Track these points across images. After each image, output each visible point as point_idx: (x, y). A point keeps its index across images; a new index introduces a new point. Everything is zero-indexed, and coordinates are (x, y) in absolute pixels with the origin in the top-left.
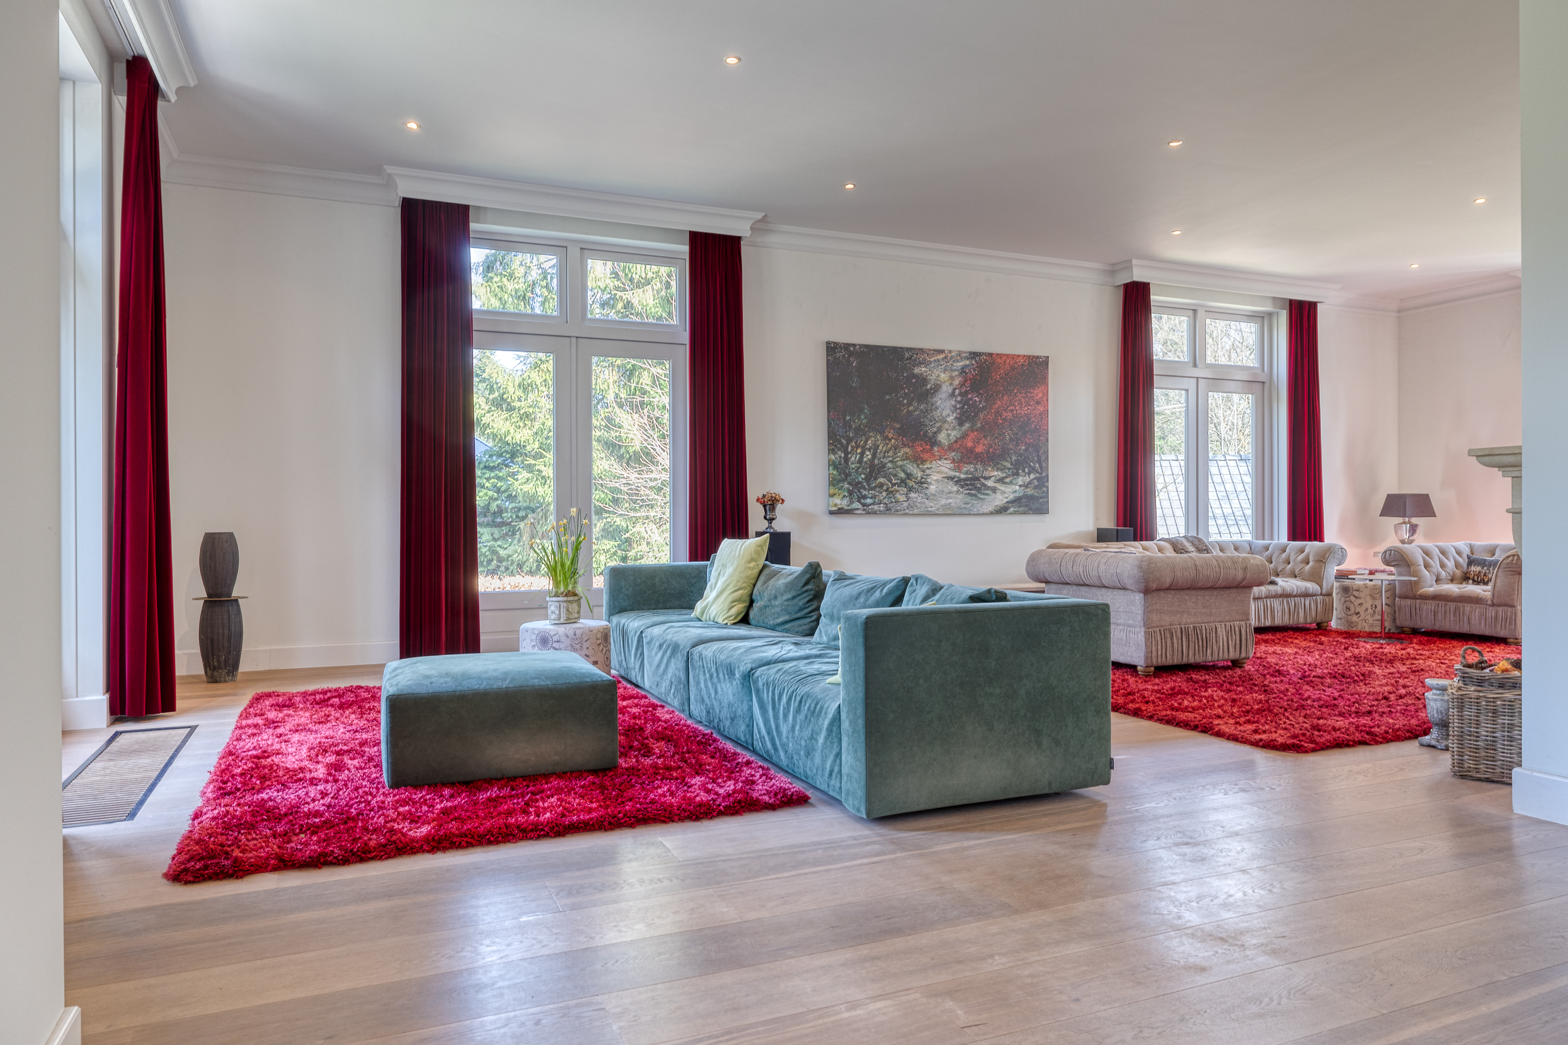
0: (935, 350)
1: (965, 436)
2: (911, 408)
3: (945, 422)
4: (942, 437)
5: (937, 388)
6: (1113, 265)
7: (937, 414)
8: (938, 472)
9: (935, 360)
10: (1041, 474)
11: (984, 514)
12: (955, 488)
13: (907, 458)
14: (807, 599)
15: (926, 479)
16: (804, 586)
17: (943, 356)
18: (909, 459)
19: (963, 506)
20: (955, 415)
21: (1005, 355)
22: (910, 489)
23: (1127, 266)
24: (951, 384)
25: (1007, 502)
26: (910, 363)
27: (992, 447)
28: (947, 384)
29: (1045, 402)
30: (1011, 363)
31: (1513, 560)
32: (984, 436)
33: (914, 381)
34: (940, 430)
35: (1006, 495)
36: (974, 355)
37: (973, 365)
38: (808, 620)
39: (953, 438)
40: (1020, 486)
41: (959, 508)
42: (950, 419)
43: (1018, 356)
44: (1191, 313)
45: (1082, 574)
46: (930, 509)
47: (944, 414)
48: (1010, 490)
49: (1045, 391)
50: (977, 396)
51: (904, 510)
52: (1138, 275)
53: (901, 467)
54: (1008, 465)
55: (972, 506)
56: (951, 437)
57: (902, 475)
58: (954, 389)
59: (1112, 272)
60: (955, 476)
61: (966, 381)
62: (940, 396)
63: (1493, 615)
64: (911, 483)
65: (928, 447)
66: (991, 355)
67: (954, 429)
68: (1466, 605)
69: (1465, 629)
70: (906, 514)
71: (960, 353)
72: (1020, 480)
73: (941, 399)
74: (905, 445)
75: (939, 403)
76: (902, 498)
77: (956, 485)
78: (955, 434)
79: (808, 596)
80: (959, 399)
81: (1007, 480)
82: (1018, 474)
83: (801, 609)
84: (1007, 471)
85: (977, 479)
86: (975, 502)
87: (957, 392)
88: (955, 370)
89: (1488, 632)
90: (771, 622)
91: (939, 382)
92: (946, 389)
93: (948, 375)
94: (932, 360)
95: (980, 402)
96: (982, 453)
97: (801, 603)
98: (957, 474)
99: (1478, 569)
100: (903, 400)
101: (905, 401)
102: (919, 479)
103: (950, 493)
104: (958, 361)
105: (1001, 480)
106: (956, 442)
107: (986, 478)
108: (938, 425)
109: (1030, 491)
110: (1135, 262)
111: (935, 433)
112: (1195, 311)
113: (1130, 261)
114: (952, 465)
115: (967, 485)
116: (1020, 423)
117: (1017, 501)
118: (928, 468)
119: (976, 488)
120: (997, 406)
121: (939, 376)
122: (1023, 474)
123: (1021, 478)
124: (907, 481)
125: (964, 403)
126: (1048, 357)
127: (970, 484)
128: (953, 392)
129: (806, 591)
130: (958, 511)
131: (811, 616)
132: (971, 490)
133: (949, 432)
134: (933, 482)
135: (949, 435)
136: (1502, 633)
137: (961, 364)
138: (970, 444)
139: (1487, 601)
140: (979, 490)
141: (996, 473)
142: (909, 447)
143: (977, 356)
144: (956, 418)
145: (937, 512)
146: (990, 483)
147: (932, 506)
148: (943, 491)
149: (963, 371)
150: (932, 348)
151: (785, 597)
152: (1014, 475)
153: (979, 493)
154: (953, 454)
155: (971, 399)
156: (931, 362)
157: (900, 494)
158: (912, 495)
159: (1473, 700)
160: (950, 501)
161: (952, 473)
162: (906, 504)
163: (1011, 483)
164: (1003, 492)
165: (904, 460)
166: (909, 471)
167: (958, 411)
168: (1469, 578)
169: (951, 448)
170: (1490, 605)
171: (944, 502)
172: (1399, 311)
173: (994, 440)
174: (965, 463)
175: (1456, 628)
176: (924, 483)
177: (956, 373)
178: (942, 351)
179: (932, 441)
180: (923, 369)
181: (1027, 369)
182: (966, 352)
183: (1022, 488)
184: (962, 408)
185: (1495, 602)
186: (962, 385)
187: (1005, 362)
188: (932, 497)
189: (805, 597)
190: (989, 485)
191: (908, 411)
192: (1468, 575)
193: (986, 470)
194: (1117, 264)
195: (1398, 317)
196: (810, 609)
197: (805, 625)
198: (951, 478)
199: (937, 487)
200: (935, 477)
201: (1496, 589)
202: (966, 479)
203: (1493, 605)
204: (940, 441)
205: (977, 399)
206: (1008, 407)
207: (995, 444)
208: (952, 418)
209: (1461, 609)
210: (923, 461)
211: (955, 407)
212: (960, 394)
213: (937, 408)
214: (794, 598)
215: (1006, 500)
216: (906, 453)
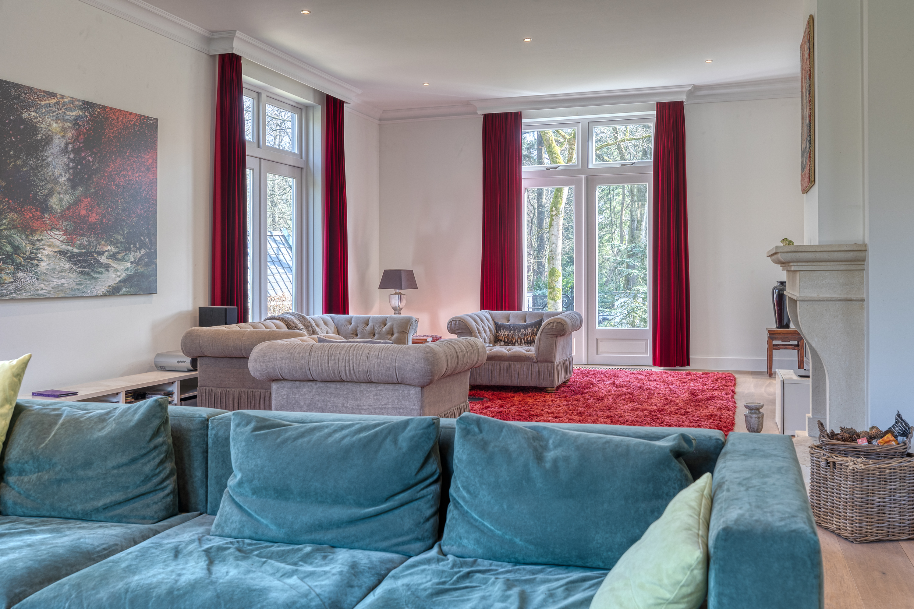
0: (46, 92)
1: (77, 202)
2: (19, 162)
3: (57, 183)
4: (54, 202)
5: (48, 140)
6: (213, 32)
7: (48, 172)
8: (49, 246)
9: (45, 105)
10: (150, 249)
11: (97, 296)
12: (68, 266)
13: (14, 227)
14: (157, 460)
15: (36, 254)
16: (151, 440)
17: (54, 101)
18: (16, 228)
19: (76, 287)
20: (67, 175)
21: (118, 110)
22: (18, 267)
23: (230, 36)
24: (64, 137)
25: (120, 281)
26: (17, 104)
27: (105, 217)
28: (60, 136)
29: (155, 169)
30: (124, 120)
31: (553, 326)
32: (98, 204)
33: (22, 127)
34: (51, 193)
35: (119, 273)
36: (87, 105)
37: (86, 116)
38: (161, 494)
39: (65, 204)
40: (132, 263)
41: (72, 289)
42: (63, 179)
43: (131, 114)
44: (255, 95)
45: (343, 369)
46: (41, 292)
47: (56, 174)
48: (122, 267)
49: (155, 157)
50: (90, 155)
51: (11, 294)
52: (238, 48)
53: (7, 237)
54: (120, 238)
55: (85, 287)
56: (64, 203)
57: (9, 249)
58: (67, 144)
59: (209, 40)
60: (68, 251)
61: (79, 135)
62: (52, 150)
63: (537, 370)
64: (19, 259)
65: (38, 213)
66: (104, 108)
67: (66, 192)
68: (516, 363)
69: (515, 382)
70: (13, 299)
71: (73, 100)
72: (132, 257)
73: (52, 153)
74: (12, 210)
75: (50, 159)
76: (8, 279)
77: (68, 261)
78: (67, 198)
79: (158, 455)
80: (72, 156)
81: (120, 256)
82: (129, 250)
83: (147, 479)
84: (119, 245)
85: (90, 254)
86: (88, 282)
87: (70, 146)
88: (68, 121)
89: (533, 384)
90: (79, 507)
91: (50, 133)
92: (58, 142)
93: (61, 125)
94: (43, 103)
95: (94, 162)
96: (95, 223)
97: (147, 469)
98: (70, 248)
99: (507, 332)
100: (10, 150)
101: (12, 153)
102: (28, 253)
103: (63, 271)
104: (70, 110)
105: (113, 257)
106: (68, 208)
107: (101, 254)
108: (49, 186)
109: (140, 269)
110: (238, 34)
111: (46, 196)
112: (259, 94)
113: (234, 32)
114: (64, 237)
115: (80, 261)
116: (132, 191)
117: (127, 281)
118: (38, 240)
119: (89, 265)
120: (110, 169)
121: (50, 125)
122: (134, 249)
123: (132, 254)
124: (14, 256)
125: (77, 161)
126: (157, 120)
127: (84, 261)
128: (66, 148)
129: (156, 447)
130: (71, 294)
131: (165, 487)
132: (84, 268)
133: (62, 196)
134: (44, 258)
135: (61, 200)
136: (543, 384)
137: (74, 113)
138: (83, 212)
139: (533, 359)
140: (92, 267)
141: (109, 248)
142: (16, 212)
143: (91, 107)
144: (69, 180)
145: (48, 295)
146: (103, 259)
147: (43, 288)
148: (55, 269)
149: (76, 122)
150: (42, 88)
151: (110, 464)
152: (126, 251)
153: (93, 271)
154: (66, 223)
155: (84, 158)
156: (41, 106)
157: (6, 273)
158: (21, 274)
159: (870, 472)
160: (63, 281)
161: (65, 247)
162: (13, 286)
163: (123, 259)
164: (116, 270)
165: (10, 229)
166: (16, 244)
167: (71, 171)
168: (501, 340)
169: (63, 216)
170: (536, 363)
171: (55, 282)
172: (380, 120)
173: (107, 208)
174: (78, 235)
175: (509, 383)
176: (34, 259)
177: (69, 124)
178: (53, 95)
179: (45, 208)
180: (33, 114)
181: (139, 130)
182: (79, 100)
183: (133, 266)
184: (75, 168)
185: (539, 359)
186: (75, 139)
187: (118, 118)
188: (42, 277)
189: (154, 458)
190: (102, 261)
191: (15, 165)
192: (499, 338)
193: (100, 244)
194: (217, 32)
195: (379, 125)
196: (162, 476)
197: (156, 503)
198: (63, 253)
199: (48, 264)
200: (47, 251)
201: (540, 349)
202: (79, 255)
203: (538, 362)
204: (51, 207)
205: (91, 159)
206: (121, 171)
207: (108, 213)
208: (64, 179)
209: (513, 366)
210: (33, 231)
211: (68, 165)
212: (73, 150)
213: (48, 165)
214: (133, 461)
215: (118, 279)
216: (13, 220)
